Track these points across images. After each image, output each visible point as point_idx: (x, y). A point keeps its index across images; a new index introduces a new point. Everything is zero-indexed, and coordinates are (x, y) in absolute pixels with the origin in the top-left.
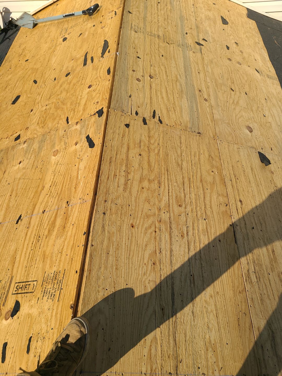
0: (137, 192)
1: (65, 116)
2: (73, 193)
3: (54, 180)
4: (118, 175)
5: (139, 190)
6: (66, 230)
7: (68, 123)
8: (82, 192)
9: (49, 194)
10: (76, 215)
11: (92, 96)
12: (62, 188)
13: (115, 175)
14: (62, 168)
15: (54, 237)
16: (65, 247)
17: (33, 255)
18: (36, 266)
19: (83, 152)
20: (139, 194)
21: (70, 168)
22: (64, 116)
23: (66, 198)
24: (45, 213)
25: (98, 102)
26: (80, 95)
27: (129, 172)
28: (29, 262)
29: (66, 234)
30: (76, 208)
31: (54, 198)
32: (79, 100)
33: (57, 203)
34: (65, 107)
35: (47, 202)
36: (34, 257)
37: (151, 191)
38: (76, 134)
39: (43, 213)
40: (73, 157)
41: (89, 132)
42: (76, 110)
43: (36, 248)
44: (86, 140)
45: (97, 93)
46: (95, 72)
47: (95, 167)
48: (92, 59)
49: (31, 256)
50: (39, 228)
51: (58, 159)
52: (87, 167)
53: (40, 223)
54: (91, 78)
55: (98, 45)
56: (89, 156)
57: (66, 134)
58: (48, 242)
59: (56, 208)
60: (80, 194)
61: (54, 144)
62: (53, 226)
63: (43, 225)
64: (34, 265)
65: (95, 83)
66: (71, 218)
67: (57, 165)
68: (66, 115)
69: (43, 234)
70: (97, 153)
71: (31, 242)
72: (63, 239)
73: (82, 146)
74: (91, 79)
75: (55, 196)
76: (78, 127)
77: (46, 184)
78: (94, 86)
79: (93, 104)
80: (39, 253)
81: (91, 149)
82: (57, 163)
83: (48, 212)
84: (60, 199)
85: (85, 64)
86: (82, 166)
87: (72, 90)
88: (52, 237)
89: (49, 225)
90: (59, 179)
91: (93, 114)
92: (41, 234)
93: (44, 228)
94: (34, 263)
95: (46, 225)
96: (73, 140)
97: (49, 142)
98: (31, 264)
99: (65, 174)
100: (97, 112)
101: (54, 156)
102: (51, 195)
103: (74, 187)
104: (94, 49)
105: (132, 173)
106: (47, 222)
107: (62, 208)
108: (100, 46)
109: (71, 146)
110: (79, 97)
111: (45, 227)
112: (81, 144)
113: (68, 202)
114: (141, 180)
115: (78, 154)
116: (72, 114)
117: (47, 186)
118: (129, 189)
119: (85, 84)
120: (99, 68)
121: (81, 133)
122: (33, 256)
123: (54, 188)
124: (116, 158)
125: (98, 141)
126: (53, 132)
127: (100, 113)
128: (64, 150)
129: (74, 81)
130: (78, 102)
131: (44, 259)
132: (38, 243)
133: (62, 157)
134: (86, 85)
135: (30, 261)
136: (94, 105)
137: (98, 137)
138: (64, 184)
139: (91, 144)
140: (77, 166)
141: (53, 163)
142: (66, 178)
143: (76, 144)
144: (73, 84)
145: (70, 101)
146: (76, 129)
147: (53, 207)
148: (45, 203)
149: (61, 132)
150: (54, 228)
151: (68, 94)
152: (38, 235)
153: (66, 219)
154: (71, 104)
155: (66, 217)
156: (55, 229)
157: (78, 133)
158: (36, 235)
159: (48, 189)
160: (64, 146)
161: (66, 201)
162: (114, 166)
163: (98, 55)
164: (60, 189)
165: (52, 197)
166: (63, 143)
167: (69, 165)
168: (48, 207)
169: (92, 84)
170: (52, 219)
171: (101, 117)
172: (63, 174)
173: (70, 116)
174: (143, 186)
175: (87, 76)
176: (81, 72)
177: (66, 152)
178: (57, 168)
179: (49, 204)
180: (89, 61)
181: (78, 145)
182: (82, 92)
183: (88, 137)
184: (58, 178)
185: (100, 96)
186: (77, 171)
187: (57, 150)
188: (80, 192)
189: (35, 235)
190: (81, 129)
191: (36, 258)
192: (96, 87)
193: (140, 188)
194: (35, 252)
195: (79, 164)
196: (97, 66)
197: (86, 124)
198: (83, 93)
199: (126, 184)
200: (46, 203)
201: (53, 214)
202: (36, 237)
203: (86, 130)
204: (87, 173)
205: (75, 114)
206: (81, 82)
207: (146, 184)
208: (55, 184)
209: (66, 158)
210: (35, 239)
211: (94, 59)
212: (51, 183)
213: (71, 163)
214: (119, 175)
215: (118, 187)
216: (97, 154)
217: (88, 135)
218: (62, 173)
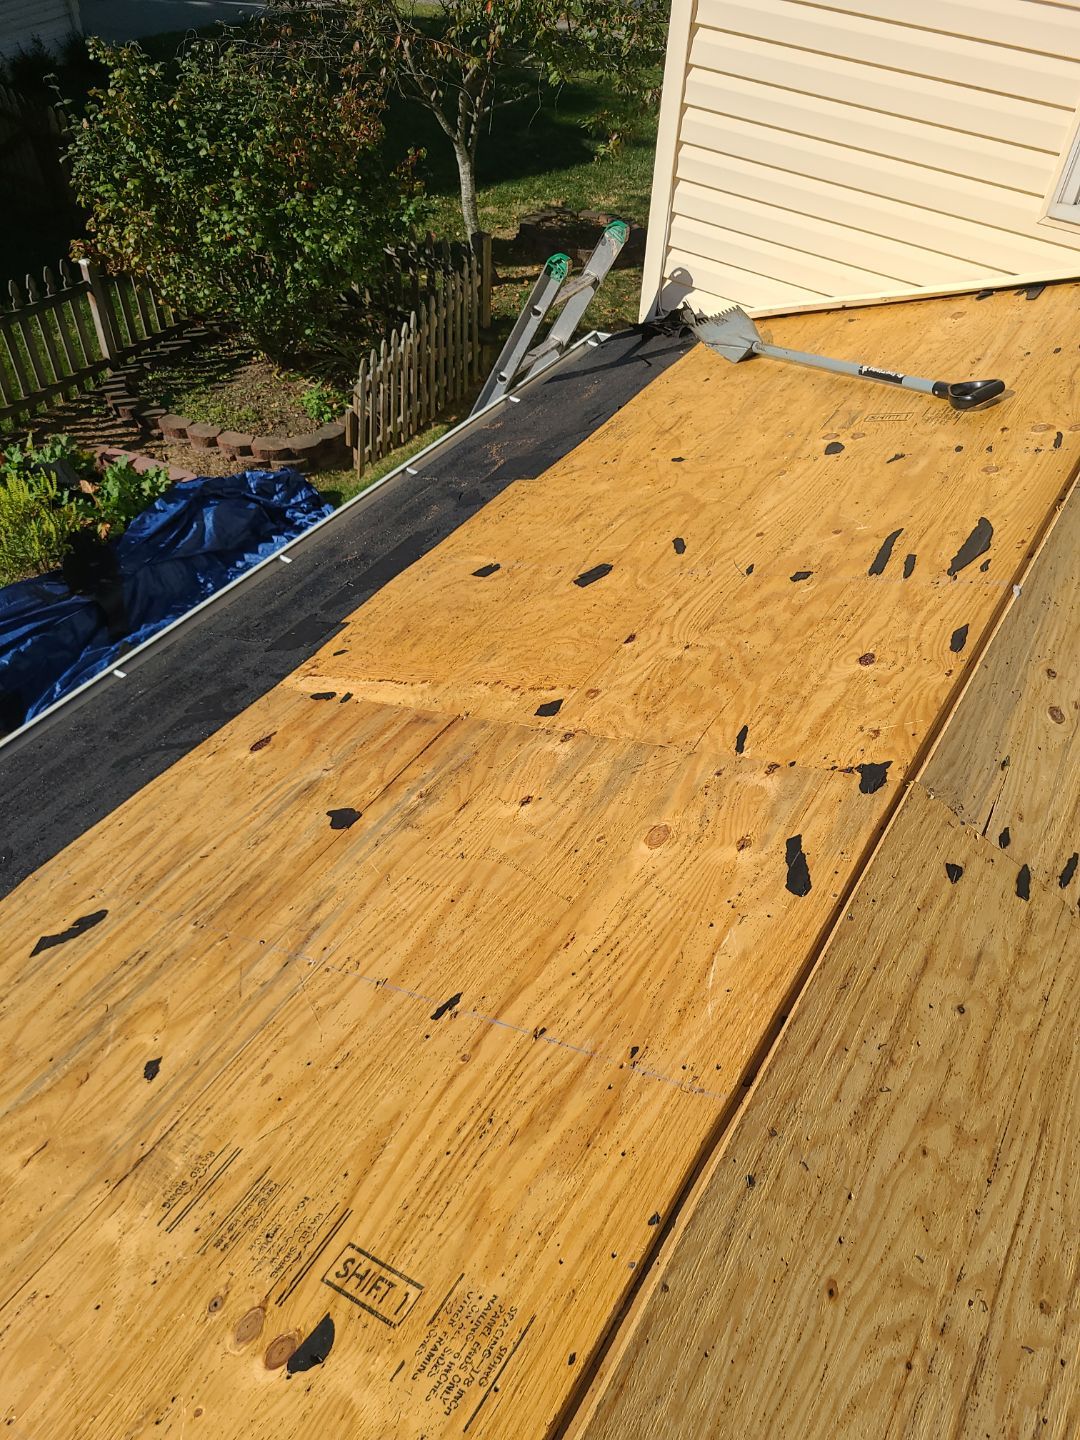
0: (895, 1158)
1: (738, 719)
2: (667, 1027)
3: (619, 934)
4: (853, 1047)
5: (909, 1154)
6: (593, 1159)
7: (740, 748)
8: (701, 1043)
9: (581, 975)
10: (647, 1120)
11: (863, 697)
12: (633, 985)
13: (842, 1047)
14: (659, 905)
15: (541, 1155)
16: (564, 1227)
17: (445, 1180)
18: (440, 1227)
19: (755, 892)
20: (901, 1168)
21: (687, 924)
22: (734, 716)
23: (635, 1028)
24: (542, 1041)
25: (877, 732)
26: (821, 671)
27: (895, 1057)
28: (422, 1194)
29: (584, 1172)
30: (657, 1094)
31: (592, 1003)
32: (808, 687)
33: (595, 1029)
34: (749, 686)
35: (564, 1003)
36: (444, 1190)
37: (952, 1178)
38: (753, 808)
39: (535, 1036)
40: (715, 890)
41: (806, 827)
42: (785, 718)
43: (463, 1154)
44: (785, 850)
45: (886, 698)
46: (904, 615)
47: (781, 973)
48: (910, 563)
49: (436, 1173)
50: (500, 1083)
51: (660, 863)
52: (754, 958)
53: (512, 1067)
54: (880, 630)
55: (948, 522)
56: (773, 921)
57: (720, 789)
58: (514, 1160)
59: (588, 1046)
60: (689, 1046)
61: (664, 801)
62: (552, 1110)
63: (518, 1084)
64: (433, 1219)
65: (890, 657)
66: (625, 1121)
67: (647, 882)
68: (744, 716)
69: (506, 1117)
70: (807, 925)
71: (455, 1123)
72: (568, 1188)
73: (760, 865)
74: (882, 634)
75: (597, 998)
76: (772, 784)
77: (584, 931)
78: (883, 665)
79: (855, 728)
80: (469, 1185)
81: (791, 896)
82: (649, 875)
83: (553, 1046)
84: (611, 1020)
85: (877, 568)
86: (736, 940)
87: (798, 639)
88: (533, 1150)
89: (538, 1098)
90: (637, 942)
91: (845, 766)
92: (499, 1111)
93: (520, 1098)
94: (434, 1210)
95: (527, 1090)
96: (736, 824)
97: (649, 782)
98: (426, 1209)
99: (665, 933)
100: (862, 768)
101: (652, 843)
102: (588, 985)
103: (680, 1006)
104: (932, 531)
105: (906, 1070)
106: (536, 1080)
107: (608, 1062)
108: (953, 529)
109: (722, 844)
110: (814, 678)
111: (522, 1097)
112: (757, 856)
113: (635, 1050)
114: (929, 1116)
115: (736, 887)
116: (764, 724)
117: (585, 944)
118: (870, 1131)
119: (853, 641)
120: (926, 609)
121: (772, 814)
122: (443, 1177)
123: (605, 964)
124: (869, 980)
125: (826, 880)
126: (673, 754)
127: (872, 777)
128: (690, 844)
129: (817, 610)
130: (804, 693)
131: (476, 1218)
132: (477, 1140)
133: (673, 865)
134: (853, 646)
135: (427, 1194)
136: (861, 734)
137: (833, 867)
138: (647, 974)
139: (799, 880)
140: (717, 929)
141: (637, 867)
142: (660, 953)
143: (743, 845)
144: (809, 619)
145: (774, 673)
146: (762, 789)
147: (577, 1038)
148: (553, 1001)
149: (704, 772)
150: (551, 1121)
151: (778, 647)
152: (490, 1111)
153: (607, 1113)
154: (776, 687)
155: (607, 1107)
156: (552, 1127)
157: (764, 805)
158: (484, 1106)
159: (585, 957)
160: (695, 828)
161: (627, 1043)
162: (851, 1007)
163: (938, 560)
164: (628, 980)
165: (587, 996)
166: (694, 815)
167: (690, 912)
168: (562, 1025)
169: (877, 655)
170: (559, 1081)
171: (867, 797)
172: (656, 932)
173: (757, 730)
174: (929, 1146)
175: (870, 615)
176: (852, 588)
177: (695, 853)
178: (642, 897)
179: (571, 1013)
180: (896, 564)
181: (746, 851)
182: (830, 667)
183: (794, 844)
184: (632, 935)
185: (891, 711)
186: (710, 948)
187: (667, 830)
188: (696, 1039)
189: (480, 1105)
190: (780, 799)
191: (449, 1195)
192: (889, 673)
193: (914, 1145)
194: (456, 1171)
195: (727, 927)
196: (918, 598)
197: (806, 788)
198: (834, 668)
199: (868, 1102)
200: (559, 1003)
201: (567, 1063)
202: (479, 1111)
203: (797, 812)
204: (747, 981)
205: (778, 731)
206: (840, 628)
207: (940, 1139)
208: (616, 952)
209: (686, 876)
210: (474, 1118)
211: (916, 568)
212: (601, 938)
213: (698, 909)
214: (857, 1054)
215: (837, 1098)
216: (808, 932)
217: (800, 836)
218: (653, 923)
